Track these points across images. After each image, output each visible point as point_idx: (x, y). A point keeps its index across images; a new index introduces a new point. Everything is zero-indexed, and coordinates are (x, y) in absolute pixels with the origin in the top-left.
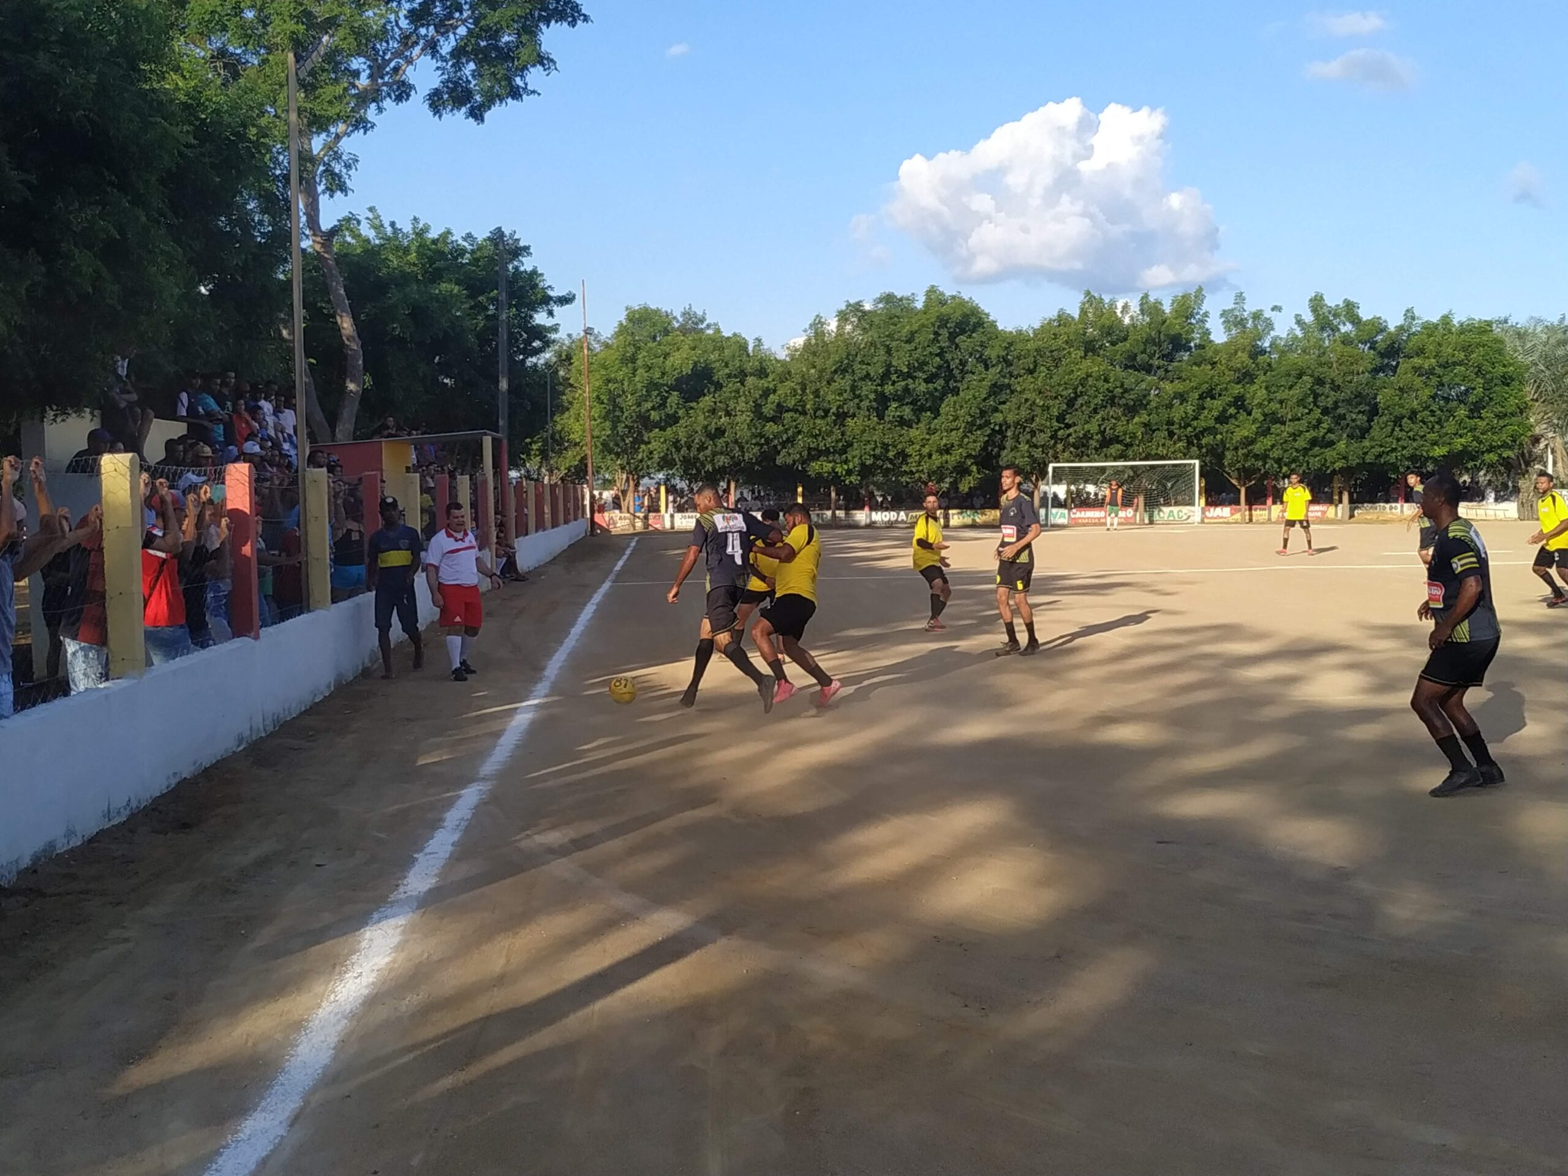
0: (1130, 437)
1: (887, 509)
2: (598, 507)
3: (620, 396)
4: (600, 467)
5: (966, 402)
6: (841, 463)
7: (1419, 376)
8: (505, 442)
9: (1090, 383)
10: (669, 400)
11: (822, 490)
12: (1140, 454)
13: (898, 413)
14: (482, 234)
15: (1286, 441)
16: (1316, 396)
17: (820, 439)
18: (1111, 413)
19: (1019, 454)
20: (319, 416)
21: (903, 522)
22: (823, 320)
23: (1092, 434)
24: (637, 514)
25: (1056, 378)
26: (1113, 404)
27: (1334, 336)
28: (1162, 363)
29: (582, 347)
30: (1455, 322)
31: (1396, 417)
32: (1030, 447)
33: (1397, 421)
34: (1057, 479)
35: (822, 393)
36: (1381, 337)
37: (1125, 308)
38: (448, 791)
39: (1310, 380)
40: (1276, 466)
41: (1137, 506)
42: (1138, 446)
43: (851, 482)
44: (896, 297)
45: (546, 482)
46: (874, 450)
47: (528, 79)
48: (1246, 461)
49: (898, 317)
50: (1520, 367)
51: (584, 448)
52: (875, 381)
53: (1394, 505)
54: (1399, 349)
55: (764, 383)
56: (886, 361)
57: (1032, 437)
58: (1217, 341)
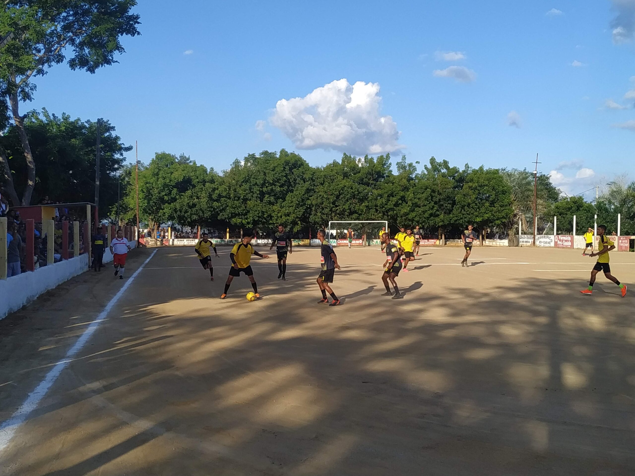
0: (361, 211)
1: (263, 238)
2: (140, 236)
3: (151, 189)
4: (142, 219)
5: (296, 196)
6: (245, 219)
7: (471, 190)
8: (97, 207)
9: (345, 189)
10: (172, 192)
11: (237, 230)
12: (365, 218)
13: (269, 199)
14: (94, 120)
15: (421, 214)
16: (432, 197)
17: (236, 209)
18: (353, 202)
19: (317, 217)
20: (15, 195)
22: (238, 161)
23: (346, 210)
24: (158, 239)
25: (332, 187)
26: (354, 198)
27: (439, 173)
28: (373, 182)
29: (135, 169)
30: (485, 169)
31: (462, 205)
32: (322, 214)
33: (463, 207)
34: (332, 228)
35: (237, 190)
36: (457, 174)
37: (359, 160)
39: (430, 191)
41: (364, 239)
42: (364, 215)
43: (249, 227)
44: (268, 152)
46: (258, 214)
47: (113, 56)
48: (405, 221)
49: (269, 161)
50: (509, 187)
51: (135, 211)
52: (259, 186)
54: (464, 179)
55: (213, 186)
56: (264, 178)
57: (322, 210)
58: (394, 174)
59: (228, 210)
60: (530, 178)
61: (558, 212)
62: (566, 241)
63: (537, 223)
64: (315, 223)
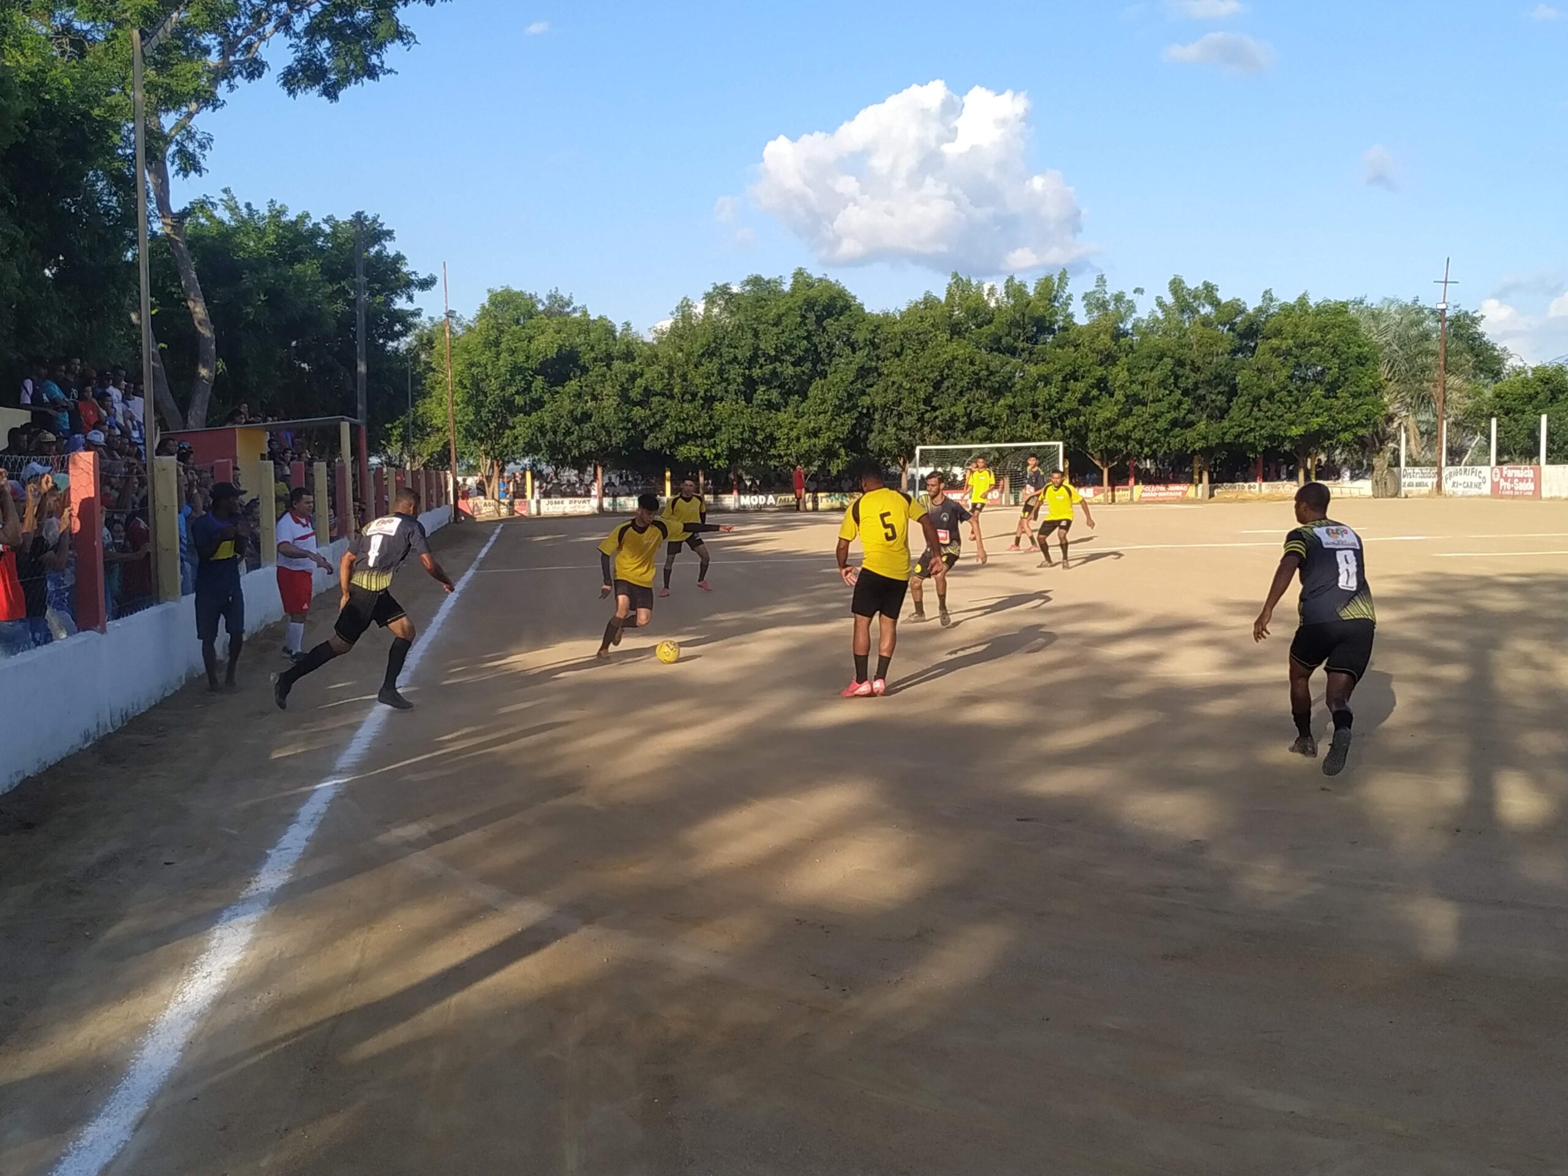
0: (996, 420)
1: (755, 493)
2: (462, 493)
3: (483, 380)
4: (464, 453)
5: (834, 385)
6: (709, 447)
7: (1276, 357)
8: (364, 428)
9: (956, 366)
10: (533, 385)
12: (1005, 436)
13: (766, 397)
14: (343, 217)
15: (1147, 422)
16: (1177, 378)
17: (688, 423)
18: (977, 395)
19: (886, 437)
20: (170, 404)
21: (771, 505)
22: (690, 303)
23: (958, 417)
24: (502, 501)
25: (922, 361)
26: (979, 387)
27: (1194, 317)
28: (1026, 345)
29: (444, 331)
30: (1311, 303)
31: (1254, 397)
32: (897, 429)
33: (1256, 401)
34: (924, 462)
35: (689, 376)
36: (1240, 319)
37: (992, 291)
38: (303, 785)
39: (1171, 361)
40: (1137, 446)
42: (1004, 427)
43: (719, 466)
44: (763, 279)
45: (408, 468)
46: (742, 433)
47: (384, 57)
48: (1109, 442)
49: (765, 300)
50: (1374, 347)
51: (447, 434)
52: (742, 364)
53: (1252, 484)
54: (1257, 330)
55: (630, 367)
56: (753, 344)
57: (899, 419)
58: (1080, 324)
59: (669, 426)
60: (1430, 324)
61: (1501, 407)
62: (1521, 480)
63: (1447, 436)
64: (882, 452)
